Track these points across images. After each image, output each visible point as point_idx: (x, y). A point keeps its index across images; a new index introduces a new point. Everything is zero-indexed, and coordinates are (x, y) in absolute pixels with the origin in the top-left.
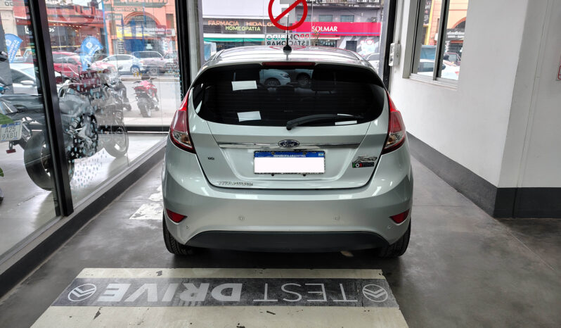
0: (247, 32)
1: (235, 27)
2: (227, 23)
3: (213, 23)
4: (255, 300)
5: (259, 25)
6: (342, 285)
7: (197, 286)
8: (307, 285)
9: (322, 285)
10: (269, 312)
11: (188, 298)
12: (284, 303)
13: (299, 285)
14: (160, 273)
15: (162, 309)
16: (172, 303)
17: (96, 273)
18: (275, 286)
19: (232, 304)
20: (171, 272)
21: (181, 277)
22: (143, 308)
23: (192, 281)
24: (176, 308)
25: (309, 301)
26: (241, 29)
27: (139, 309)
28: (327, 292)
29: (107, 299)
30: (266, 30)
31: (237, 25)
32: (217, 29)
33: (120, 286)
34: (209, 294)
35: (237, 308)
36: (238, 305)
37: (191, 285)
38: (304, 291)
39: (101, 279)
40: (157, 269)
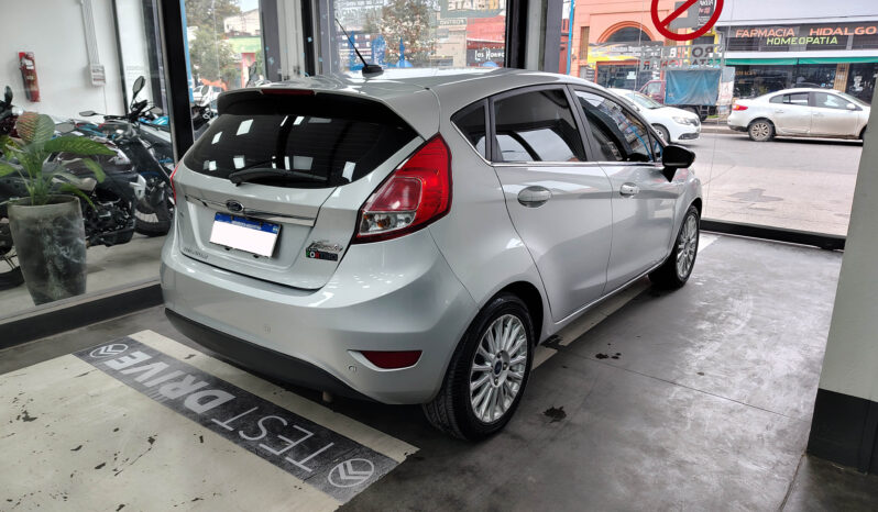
0: (810, 47)
1: (786, 39)
2: (772, 32)
3: (746, 34)
4: (214, 420)
5: (836, 32)
6: (332, 444)
7: (194, 383)
8: (295, 427)
9: (311, 434)
10: (201, 438)
11: (167, 392)
12: (233, 436)
13: (285, 423)
14: (191, 356)
15: (131, 390)
16: (148, 388)
17: (147, 337)
18: (260, 413)
19: (188, 413)
20: (200, 358)
21: (198, 367)
22: (121, 383)
23: (200, 375)
24: (141, 395)
25: (261, 445)
26: (797, 41)
27: (115, 383)
28: (299, 445)
29: (113, 364)
30: (850, 42)
31: (790, 36)
32: (750, 44)
33: (141, 356)
34: (189, 394)
35: (184, 419)
36: (190, 418)
37: (193, 378)
38: (277, 434)
39: (141, 344)
40: (193, 351)
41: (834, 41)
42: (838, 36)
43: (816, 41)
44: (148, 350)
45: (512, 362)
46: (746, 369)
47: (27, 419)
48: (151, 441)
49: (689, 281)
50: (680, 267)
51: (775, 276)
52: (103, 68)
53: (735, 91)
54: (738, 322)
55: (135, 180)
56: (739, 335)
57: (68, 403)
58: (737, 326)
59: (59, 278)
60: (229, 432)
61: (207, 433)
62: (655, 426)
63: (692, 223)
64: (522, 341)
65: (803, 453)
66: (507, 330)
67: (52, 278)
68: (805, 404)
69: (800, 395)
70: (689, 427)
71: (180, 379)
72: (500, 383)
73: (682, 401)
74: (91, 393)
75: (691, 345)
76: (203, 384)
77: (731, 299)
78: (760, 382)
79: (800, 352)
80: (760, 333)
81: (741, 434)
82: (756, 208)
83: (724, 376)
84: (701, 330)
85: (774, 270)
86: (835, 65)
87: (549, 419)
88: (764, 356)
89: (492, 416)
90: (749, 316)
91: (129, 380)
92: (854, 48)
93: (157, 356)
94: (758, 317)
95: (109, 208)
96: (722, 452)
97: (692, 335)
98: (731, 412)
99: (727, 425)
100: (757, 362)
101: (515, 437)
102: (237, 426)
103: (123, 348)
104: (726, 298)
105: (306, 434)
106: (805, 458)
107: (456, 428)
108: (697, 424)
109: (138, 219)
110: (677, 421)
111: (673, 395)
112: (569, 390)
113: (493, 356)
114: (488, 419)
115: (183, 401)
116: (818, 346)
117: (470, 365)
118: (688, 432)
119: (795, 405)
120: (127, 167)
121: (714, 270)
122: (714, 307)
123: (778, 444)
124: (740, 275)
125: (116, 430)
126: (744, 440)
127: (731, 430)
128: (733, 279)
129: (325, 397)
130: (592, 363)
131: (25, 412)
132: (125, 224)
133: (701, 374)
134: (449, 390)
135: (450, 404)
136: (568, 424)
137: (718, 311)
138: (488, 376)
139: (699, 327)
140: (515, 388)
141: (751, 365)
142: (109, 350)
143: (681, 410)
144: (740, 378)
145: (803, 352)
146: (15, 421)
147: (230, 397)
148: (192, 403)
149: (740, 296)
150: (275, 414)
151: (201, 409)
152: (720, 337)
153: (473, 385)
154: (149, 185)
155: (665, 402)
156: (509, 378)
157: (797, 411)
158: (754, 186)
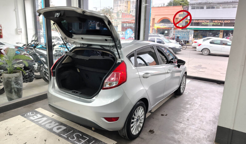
0: (213, 25)
1: (207, 23)
2: (203, 21)
3: (196, 21)
4: (61, 134)
5: (220, 22)
6: (94, 141)
7: (55, 123)
8: (84, 136)
9: (88, 138)
10: (59, 140)
11: (48, 126)
12: (67, 139)
13: (81, 135)
14: (53, 116)
15: (38, 126)
16: (42, 125)
17: (40, 110)
18: (74, 132)
19: (54, 132)
20: (56, 116)
21: (55, 119)
22: (35, 124)
23: (56, 121)
24: (41, 127)
25: (75, 142)
26: (210, 24)
27: (33, 124)
28: (85, 141)
29: (32, 118)
30: (223, 24)
31: (208, 22)
32: (198, 24)
33: (39, 116)
34: (54, 127)
35: (53, 134)
36: (55, 134)
37: (54, 122)
38: (79, 138)
39: (39, 112)
40: (53, 114)
41: (219, 24)
42: (220, 23)
43: (215, 24)
44: (41, 114)
45: (141, 118)
46: (199, 118)
47: (10, 135)
48: (45, 141)
49: (184, 93)
50: (181, 90)
51: (206, 92)
52: (21, 29)
53: (194, 37)
54: (197, 105)
55: (35, 64)
56: (197, 109)
57: (21, 130)
58: (197, 106)
59: (16, 93)
60: (66, 138)
61: (60, 138)
62: (177, 135)
63: (184, 78)
64: (143, 113)
65: (214, 142)
66: (140, 110)
67: (14, 93)
68: (214, 128)
69: (213, 126)
70: (185, 135)
71: (51, 122)
72: (138, 124)
73: (183, 128)
74: (27, 127)
75: (185, 112)
76: (57, 124)
77: (194, 98)
78: (203, 122)
79: (213, 114)
80: (202, 108)
81: (199, 137)
82: (200, 71)
83: (194, 121)
84: (187, 107)
85: (205, 90)
86: (220, 30)
87: (150, 133)
88: (203, 115)
89: (136, 133)
90: (199, 103)
91: (37, 123)
92: (224, 26)
93: (44, 116)
94: (202, 104)
95: (27, 72)
96: (194, 142)
97: (185, 109)
98: (196, 131)
99: (195, 134)
100: (202, 116)
101: (142, 138)
102: (68, 136)
103: (34, 113)
104: (193, 98)
105: (87, 138)
106: (215, 143)
107: (127, 137)
108: (188, 134)
109: (35, 75)
110: (182, 133)
111: (181, 126)
112: (155, 124)
113: (136, 117)
114: (135, 134)
115: (52, 129)
116: (217, 112)
117: (131, 120)
118: (185, 136)
119: (212, 128)
120: (33, 61)
121: (190, 90)
122: (190, 101)
123: (208, 139)
124: (197, 91)
125: (35, 138)
126: (199, 138)
127: (196, 136)
128: (195, 93)
129: (93, 129)
130: (160, 117)
131: (9, 133)
132: (31, 77)
133: (188, 120)
134: (126, 127)
135: (126, 131)
136: (155, 134)
137: (191, 102)
138: (135, 122)
139: (187, 106)
140: (141, 125)
141: (200, 117)
142: (30, 114)
143: (184, 130)
144: (198, 121)
145: (214, 114)
146: (7, 135)
147: (65, 128)
148: (55, 130)
149: (197, 97)
150: (78, 132)
151: (58, 131)
152: (192, 109)
153: (132, 125)
154: (38, 65)
155: (179, 128)
156: (140, 123)
157: (212, 130)
158: (199, 64)
